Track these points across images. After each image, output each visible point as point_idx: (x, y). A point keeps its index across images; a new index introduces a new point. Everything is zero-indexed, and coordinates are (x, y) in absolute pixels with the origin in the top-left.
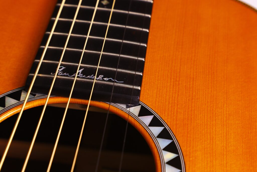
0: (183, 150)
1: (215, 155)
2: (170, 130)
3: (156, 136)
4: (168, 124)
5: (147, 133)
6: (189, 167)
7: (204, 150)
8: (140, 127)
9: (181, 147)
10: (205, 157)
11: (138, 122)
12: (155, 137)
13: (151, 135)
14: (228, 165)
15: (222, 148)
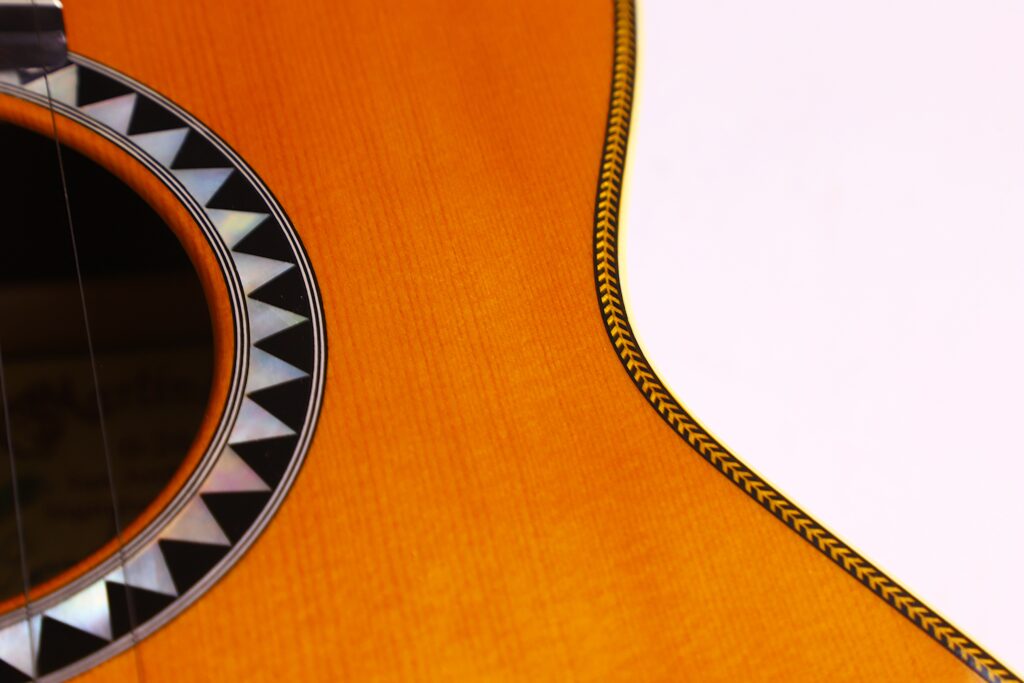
0: (279, 196)
1: (397, 190)
2: (211, 134)
3: (167, 164)
4: (201, 114)
5: (133, 161)
6: (320, 248)
7: (355, 181)
8: (99, 145)
9: (271, 188)
10: (362, 203)
11: (84, 129)
12: (163, 168)
13: (148, 164)
14: (447, 216)
15: (414, 164)
